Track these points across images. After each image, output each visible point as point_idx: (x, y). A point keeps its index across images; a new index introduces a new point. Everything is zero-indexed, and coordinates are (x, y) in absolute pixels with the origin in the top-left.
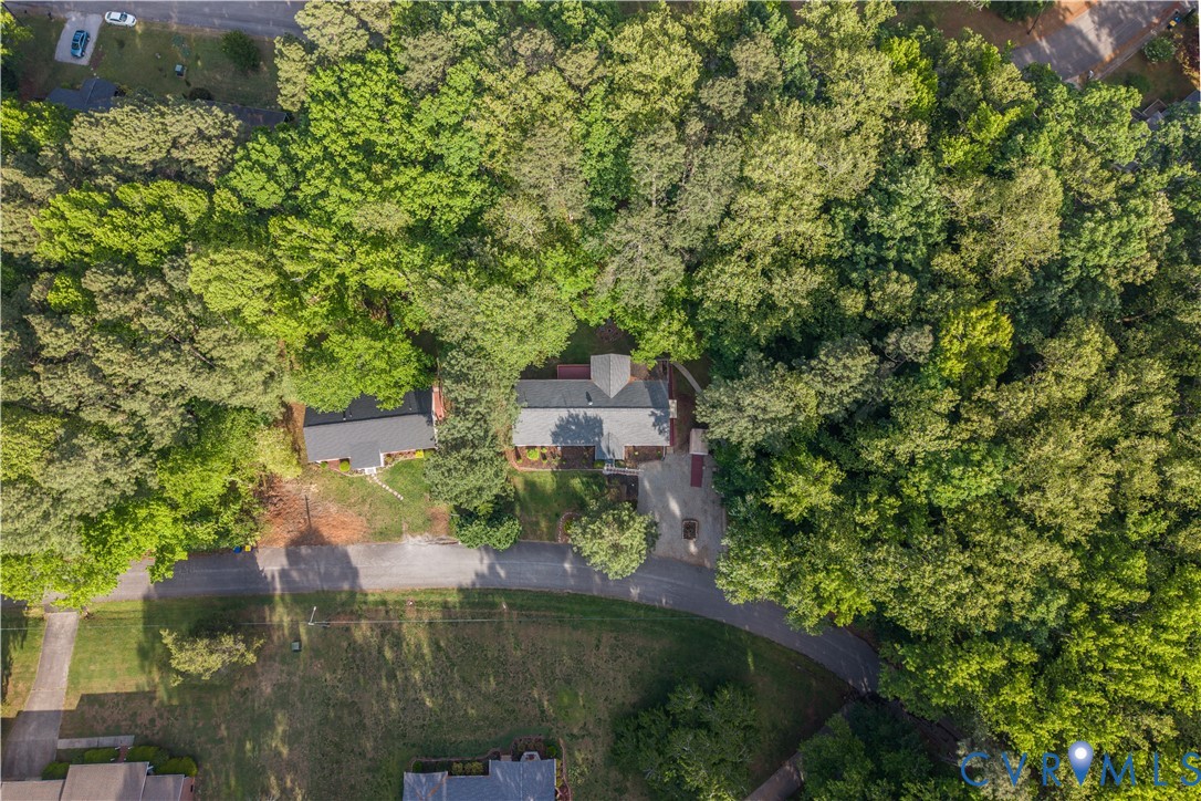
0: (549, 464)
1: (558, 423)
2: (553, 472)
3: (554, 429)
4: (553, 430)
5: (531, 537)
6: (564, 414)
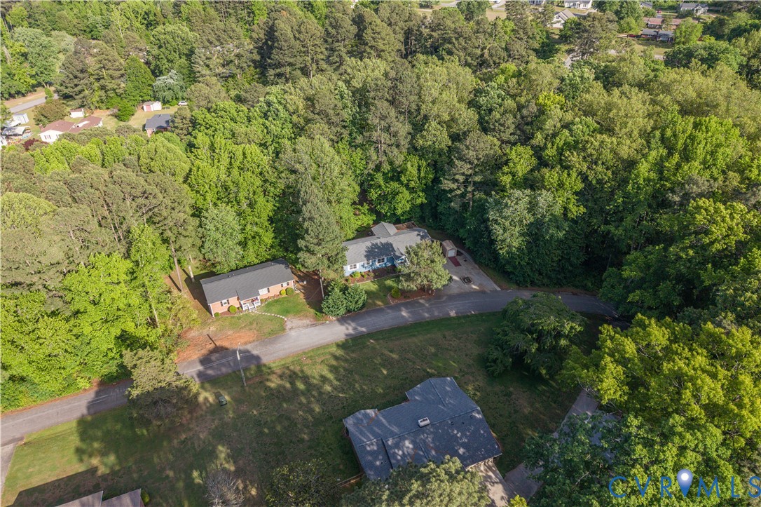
0: (368, 278)
1: (366, 249)
2: (372, 281)
4: (365, 254)
6: (369, 244)
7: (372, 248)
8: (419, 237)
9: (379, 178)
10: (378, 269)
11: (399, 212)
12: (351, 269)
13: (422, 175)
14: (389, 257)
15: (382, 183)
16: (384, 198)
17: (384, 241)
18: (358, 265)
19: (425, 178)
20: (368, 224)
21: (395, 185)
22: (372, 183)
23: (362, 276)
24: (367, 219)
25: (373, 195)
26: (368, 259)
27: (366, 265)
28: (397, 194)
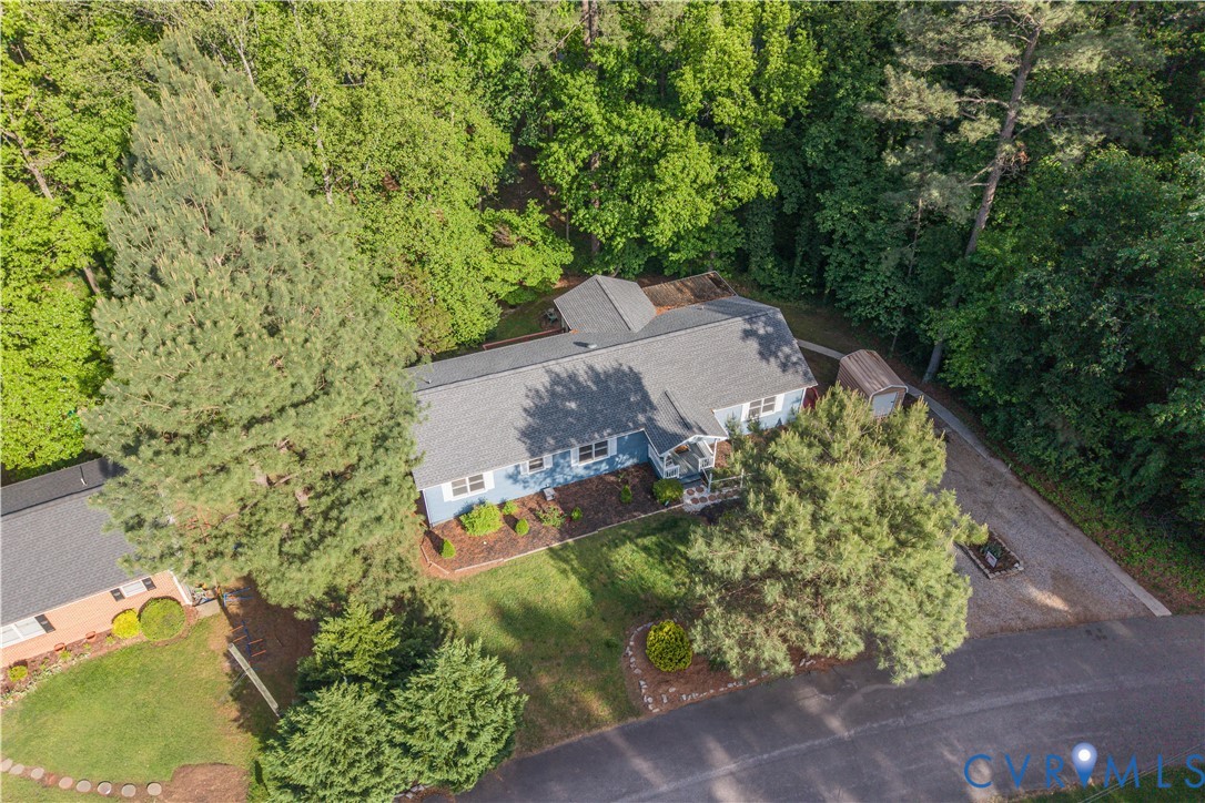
0: (534, 535)
1: (528, 403)
2: (553, 553)
3: (522, 421)
5: (555, 731)
6: (537, 378)
7: (553, 394)
8: (753, 345)
9: (582, 92)
10: (581, 483)
11: (663, 233)
12: (456, 492)
13: (775, 64)
14: (626, 435)
15: (594, 111)
16: (602, 174)
17: (603, 360)
18: (489, 478)
19: (784, 79)
20: (543, 282)
21: (647, 119)
22: (555, 116)
23: (512, 521)
24: (540, 262)
25: (561, 164)
26: (536, 450)
27: (526, 473)
28: (661, 154)
